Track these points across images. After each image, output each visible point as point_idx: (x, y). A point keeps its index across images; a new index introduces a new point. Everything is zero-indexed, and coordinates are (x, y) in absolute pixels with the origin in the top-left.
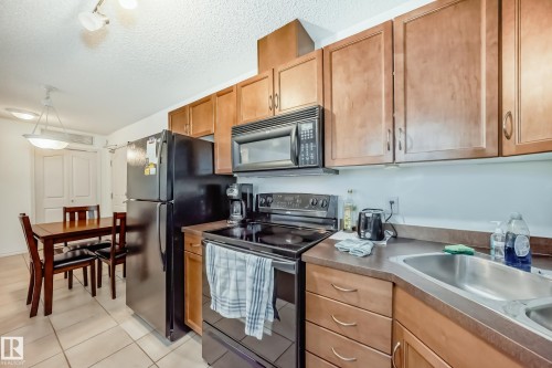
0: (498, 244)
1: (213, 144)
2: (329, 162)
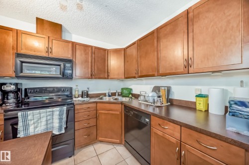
0: (107, 94)
2: (74, 76)
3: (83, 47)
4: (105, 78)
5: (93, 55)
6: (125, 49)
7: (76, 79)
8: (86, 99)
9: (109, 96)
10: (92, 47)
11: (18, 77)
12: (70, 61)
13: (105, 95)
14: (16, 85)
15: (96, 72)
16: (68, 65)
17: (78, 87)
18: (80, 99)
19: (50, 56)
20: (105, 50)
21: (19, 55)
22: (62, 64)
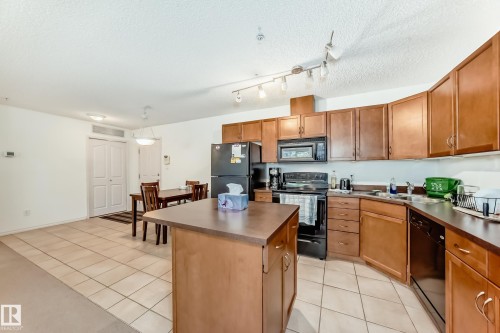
0: (388, 188)
1: (260, 147)
2: (329, 159)
3: (339, 115)
4: (383, 159)
5: (358, 123)
6: (429, 94)
7: (331, 162)
8: (345, 192)
9: (392, 191)
10: (354, 110)
11: (279, 162)
12: (323, 139)
13: (383, 189)
14: (278, 169)
15: (362, 148)
16: (321, 145)
17: (336, 174)
18: (338, 190)
19: (304, 136)
20: (379, 108)
21: (279, 141)
22: (313, 144)
